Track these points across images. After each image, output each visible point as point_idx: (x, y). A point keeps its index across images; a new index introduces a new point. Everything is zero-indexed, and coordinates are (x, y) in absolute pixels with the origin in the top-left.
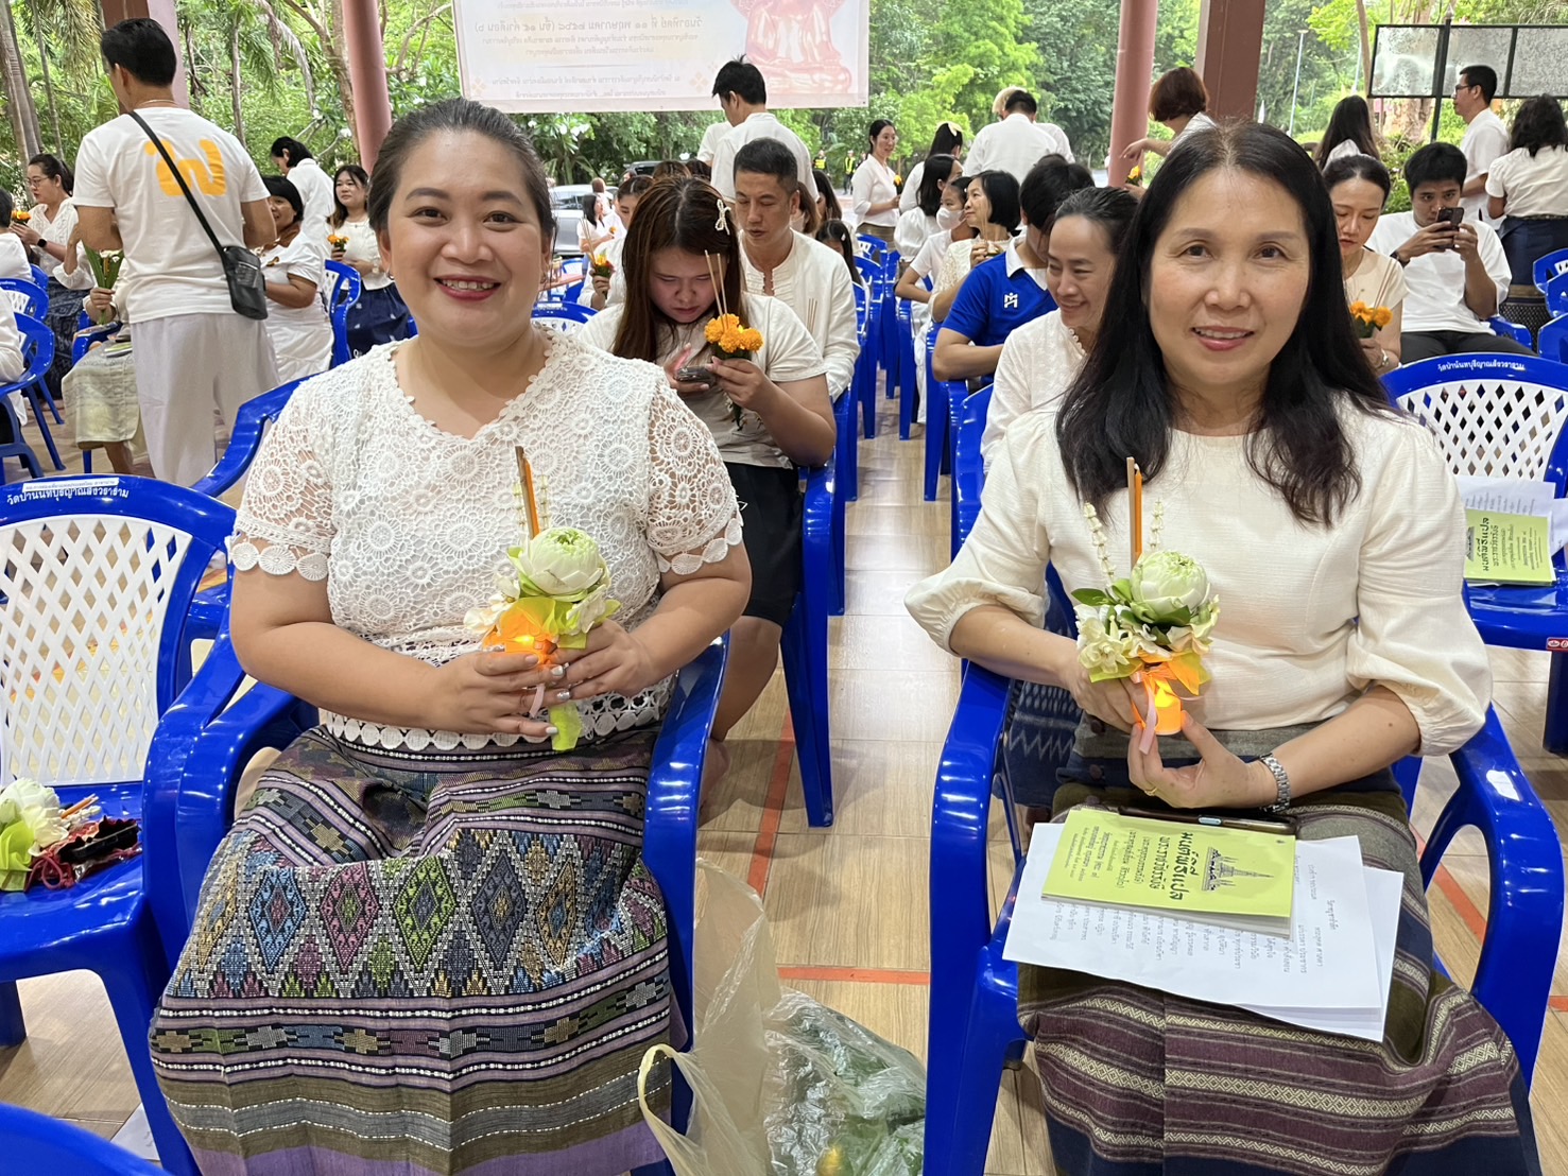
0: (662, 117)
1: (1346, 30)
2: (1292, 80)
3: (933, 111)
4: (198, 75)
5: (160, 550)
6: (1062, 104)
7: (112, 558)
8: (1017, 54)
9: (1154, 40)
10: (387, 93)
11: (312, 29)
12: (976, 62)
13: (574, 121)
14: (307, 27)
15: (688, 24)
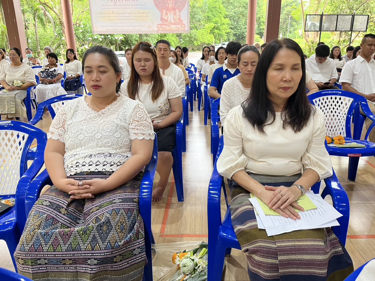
0: (140, 35)
1: (300, 16)
2: (287, 27)
3: (205, 34)
4: (27, 24)
5: (21, 138)
6: (235, 33)
7: (9, 140)
8: (224, 21)
9: (256, 18)
10: (74, 29)
11: (55, 14)
12: (215, 23)
13: (119, 36)
14: (54, 13)
15: (146, 13)
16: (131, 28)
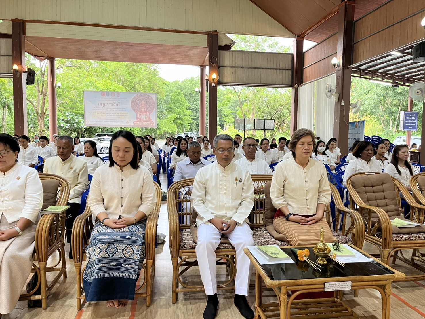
3: (168, 124)
6: (198, 123)
8: (186, 112)
12: (177, 114)
15: (126, 114)
16: (114, 123)
